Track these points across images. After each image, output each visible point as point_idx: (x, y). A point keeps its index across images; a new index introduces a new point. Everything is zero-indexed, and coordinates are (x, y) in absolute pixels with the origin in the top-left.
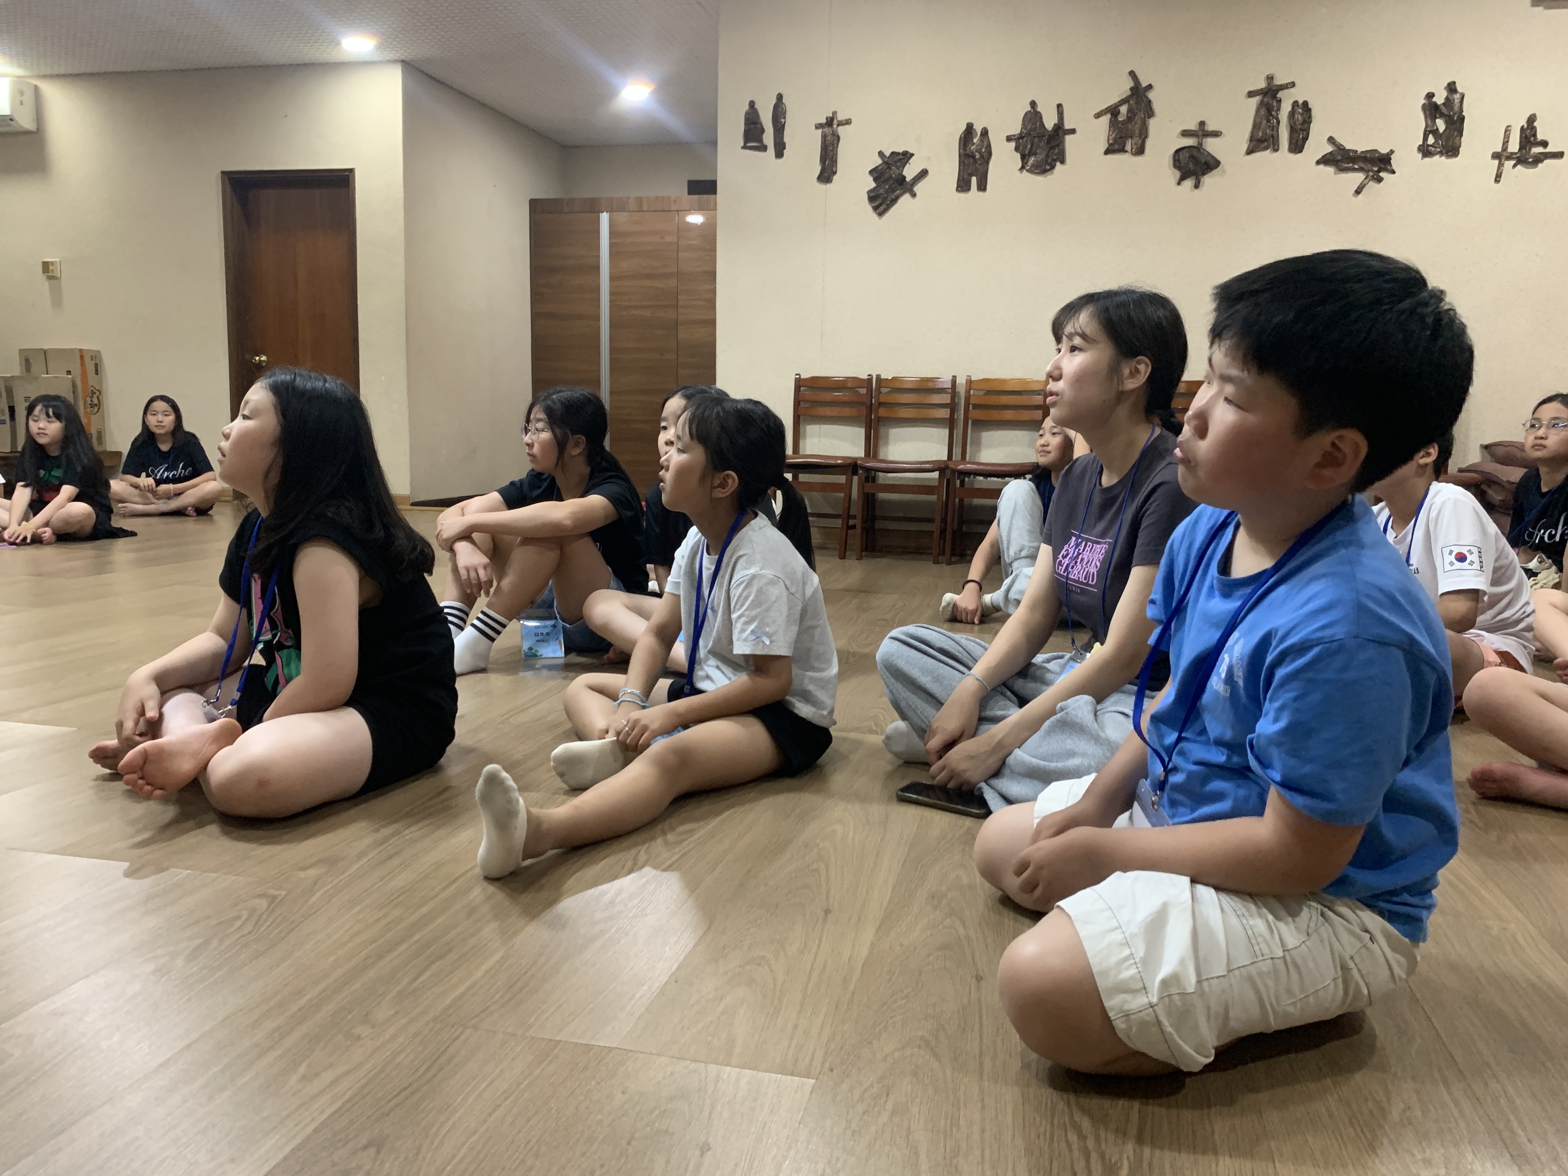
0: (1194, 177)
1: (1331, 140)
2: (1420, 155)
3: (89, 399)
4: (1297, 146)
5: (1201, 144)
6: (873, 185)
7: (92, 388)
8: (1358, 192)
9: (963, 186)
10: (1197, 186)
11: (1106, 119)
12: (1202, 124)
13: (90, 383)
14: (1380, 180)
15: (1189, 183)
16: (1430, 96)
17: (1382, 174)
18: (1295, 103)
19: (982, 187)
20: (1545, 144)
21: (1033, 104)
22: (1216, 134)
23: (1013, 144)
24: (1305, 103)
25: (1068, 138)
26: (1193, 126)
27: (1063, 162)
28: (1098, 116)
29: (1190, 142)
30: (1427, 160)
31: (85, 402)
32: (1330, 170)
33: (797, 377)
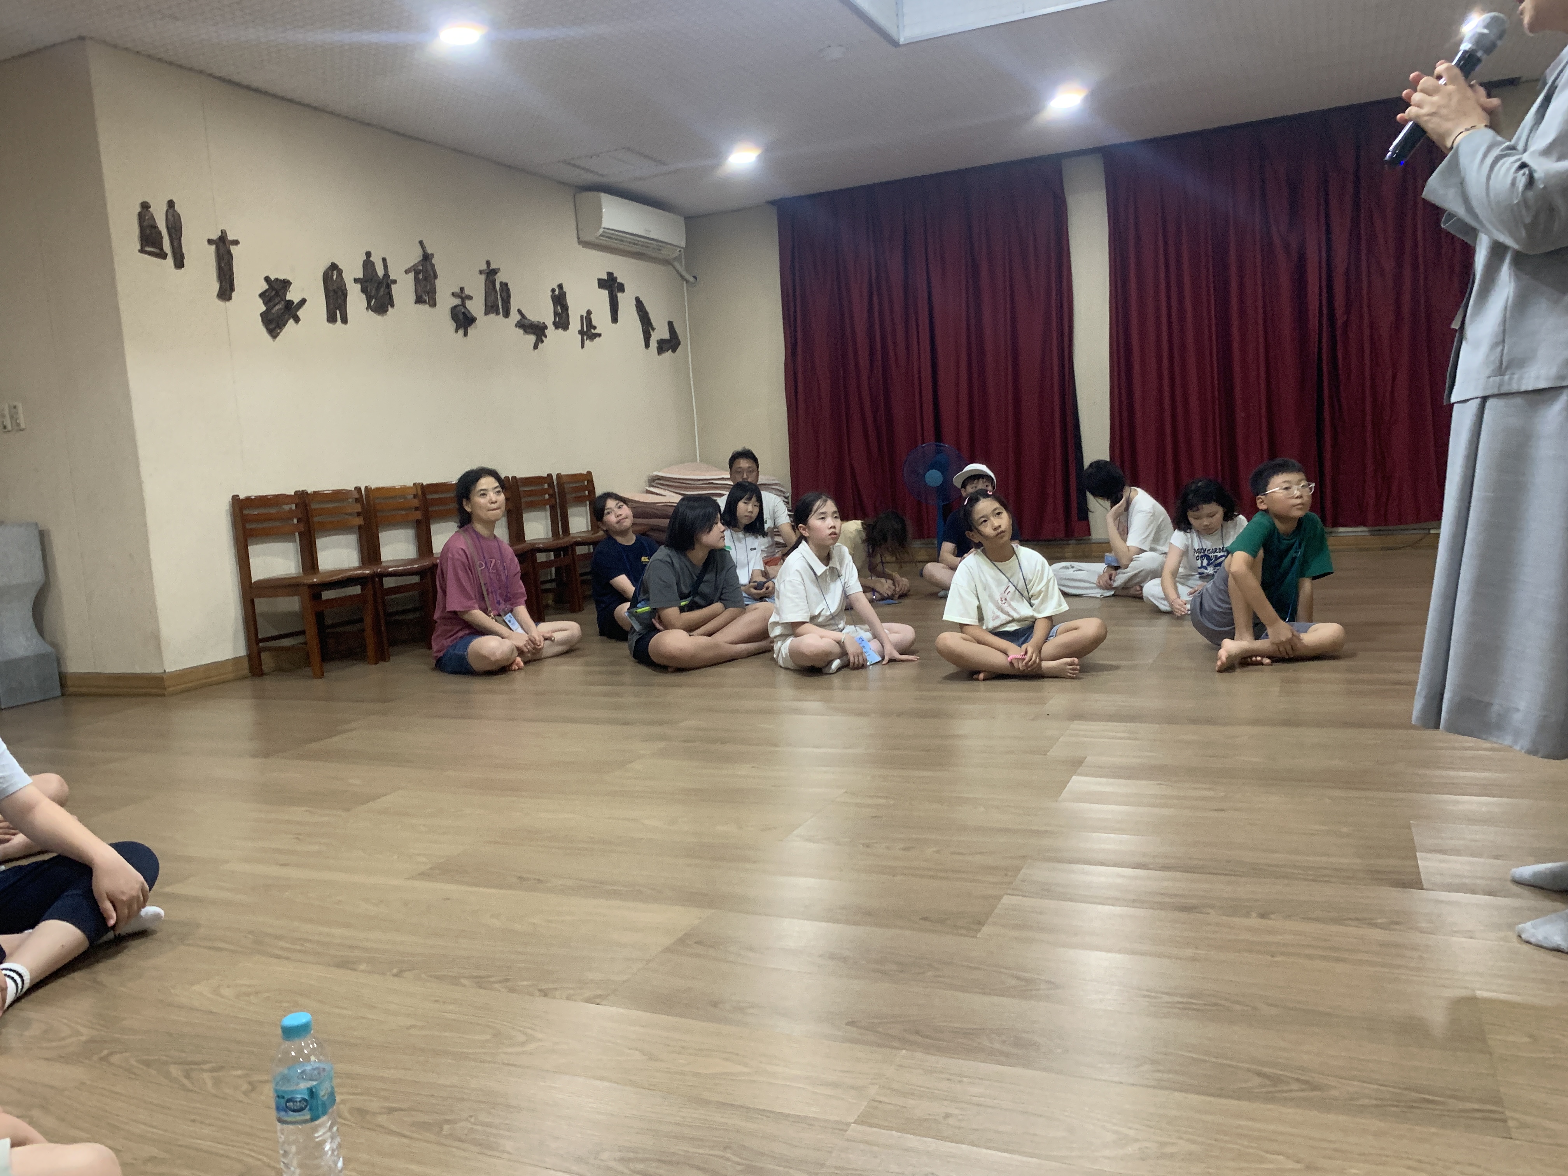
0: (463, 328)
1: (519, 311)
2: (554, 328)
4: (507, 314)
5: (463, 305)
6: (264, 308)
8: (536, 347)
9: (331, 319)
10: (466, 334)
11: (411, 275)
12: (462, 289)
14: (542, 342)
15: (461, 332)
16: (553, 290)
17: (543, 338)
18: (501, 283)
19: (345, 321)
20: (595, 328)
21: (368, 254)
22: (470, 298)
23: (359, 286)
24: (506, 284)
25: (393, 287)
26: (457, 290)
27: (393, 306)
28: (407, 272)
29: (457, 301)
30: (556, 331)
32: (521, 331)
33: (235, 498)
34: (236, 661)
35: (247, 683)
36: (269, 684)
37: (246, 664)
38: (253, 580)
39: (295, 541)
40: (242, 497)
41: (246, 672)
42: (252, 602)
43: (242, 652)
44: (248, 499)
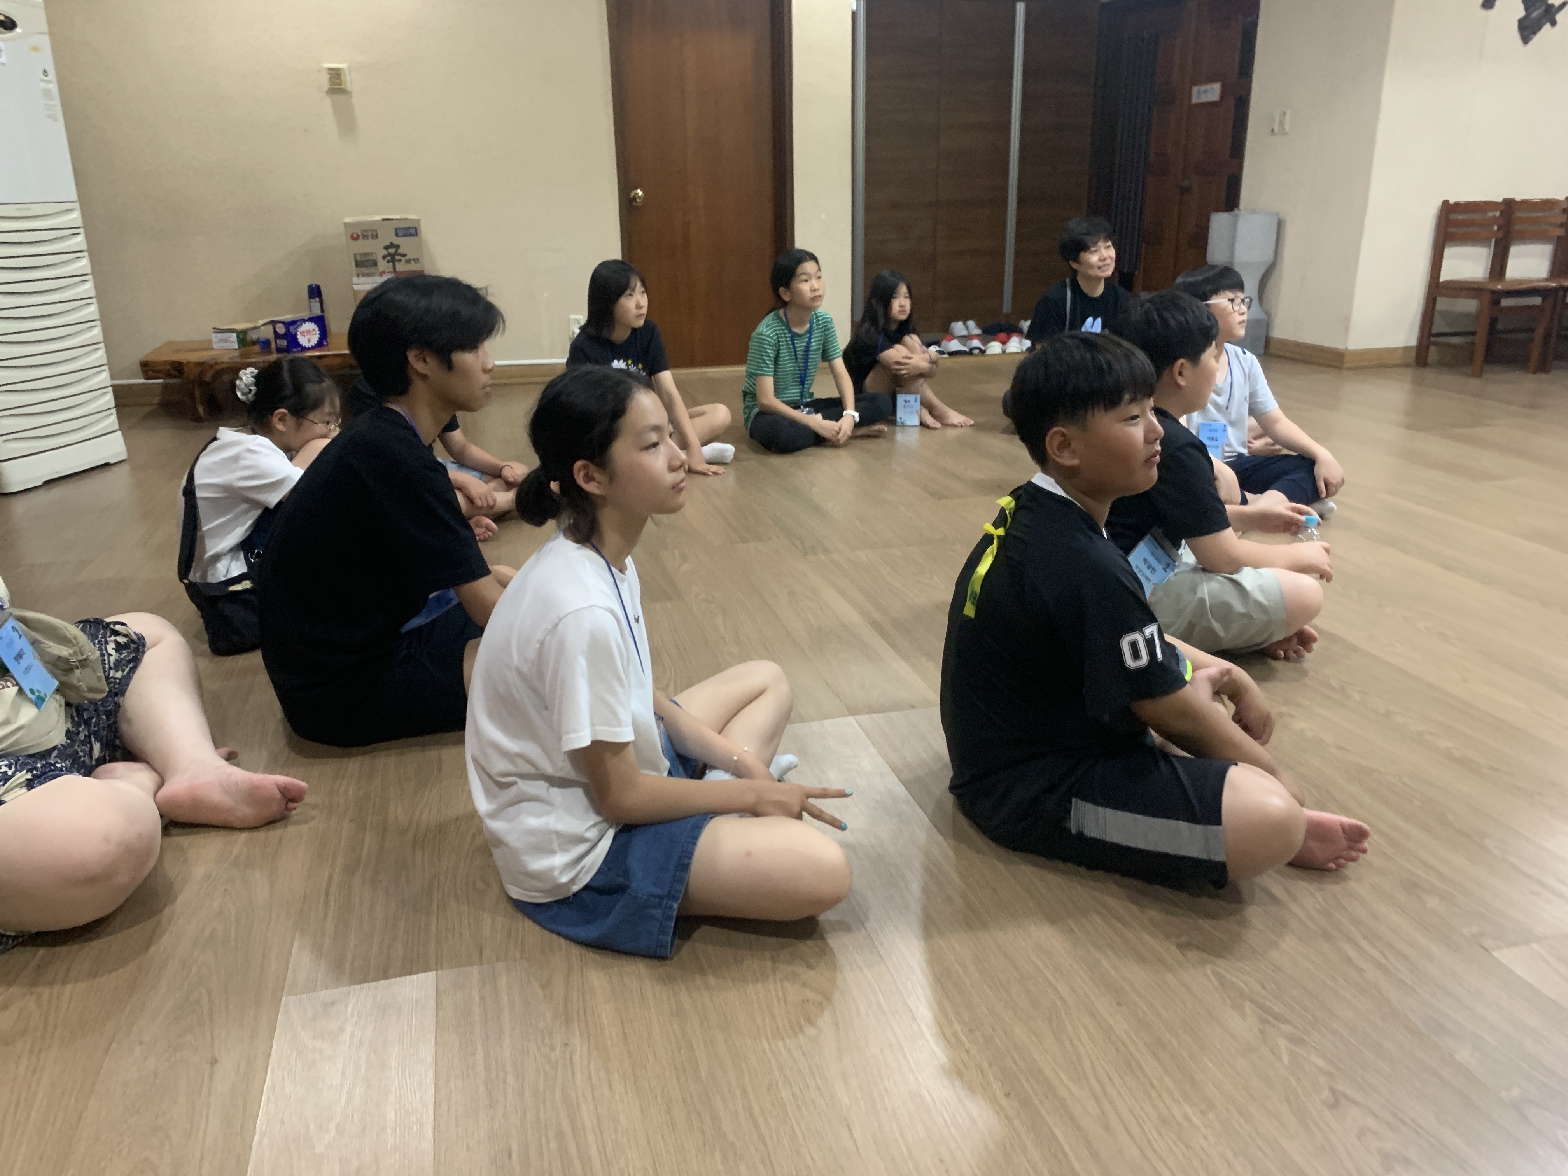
6: (1523, 14)
33: (1446, 202)
34: (1406, 349)
35: (1410, 371)
36: (1429, 374)
37: (1413, 354)
38: (1442, 280)
39: (1489, 247)
40: (1452, 202)
41: (1412, 360)
42: (1435, 299)
43: (1413, 342)
44: (1457, 204)
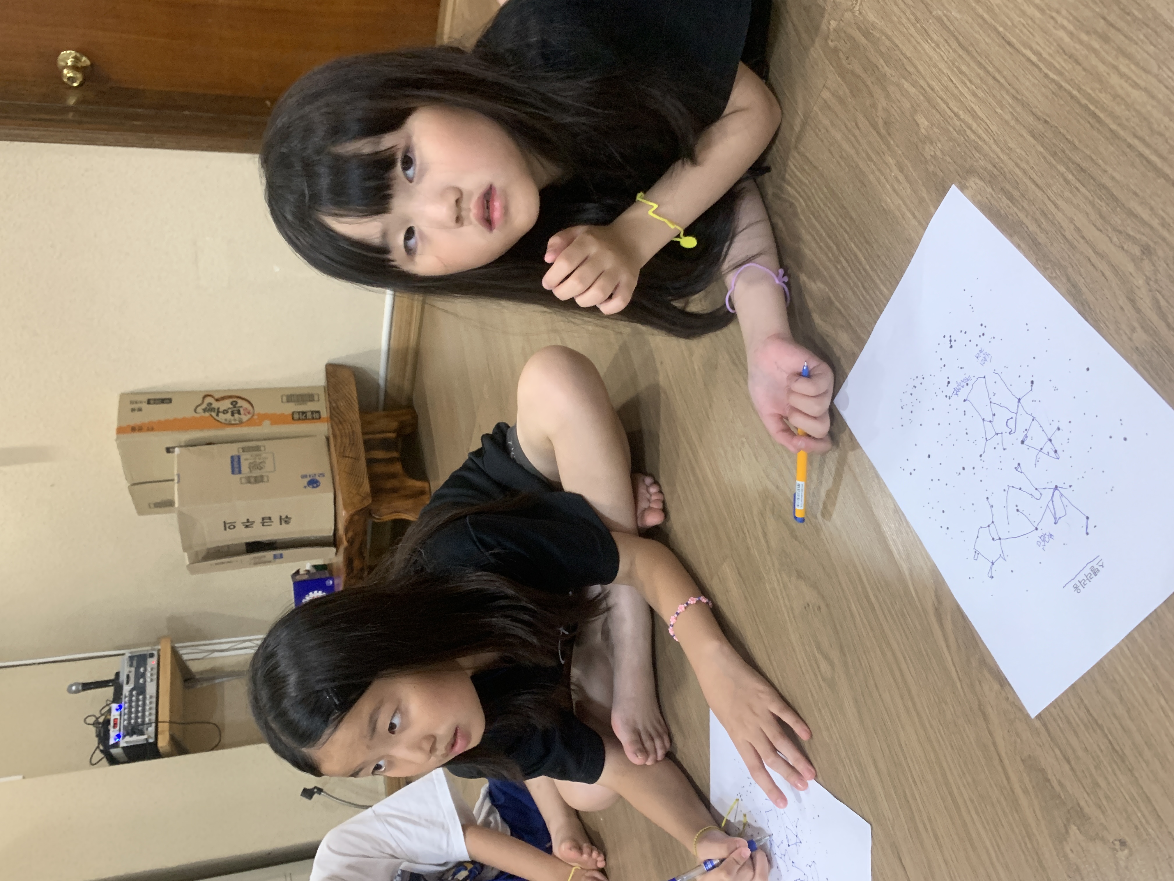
3: (222, 417)
7: (199, 410)
13: (189, 413)
31: (230, 424)
